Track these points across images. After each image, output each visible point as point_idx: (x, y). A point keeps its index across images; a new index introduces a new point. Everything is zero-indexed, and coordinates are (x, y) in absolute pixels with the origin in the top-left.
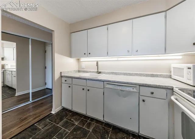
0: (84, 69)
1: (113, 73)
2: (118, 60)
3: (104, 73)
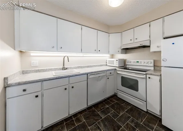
0: (36, 67)
1: (79, 67)
2: (83, 56)
3: (71, 68)
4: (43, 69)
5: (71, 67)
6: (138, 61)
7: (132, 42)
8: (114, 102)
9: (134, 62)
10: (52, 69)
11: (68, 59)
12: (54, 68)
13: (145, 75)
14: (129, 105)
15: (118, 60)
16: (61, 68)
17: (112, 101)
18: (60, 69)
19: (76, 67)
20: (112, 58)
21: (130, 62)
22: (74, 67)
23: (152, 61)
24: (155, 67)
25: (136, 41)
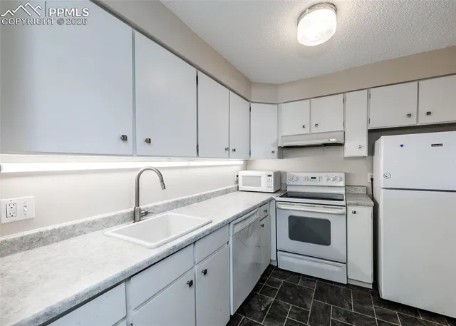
4: (59, 230)
5: (157, 206)
6: (314, 175)
7: (306, 131)
8: (279, 283)
9: (306, 179)
10: (94, 223)
11: (162, 181)
12: (103, 219)
13: (345, 208)
14: (311, 281)
15: (272, 173)
16: (129, 213)
17: (273, 282)
18: (123, 219)
19: (169, 204)
20: (246, 170)
21: (297, 179)
22: (165, 205)
23: (343, 175)
24: (347, 188)
25: (315, 130)
